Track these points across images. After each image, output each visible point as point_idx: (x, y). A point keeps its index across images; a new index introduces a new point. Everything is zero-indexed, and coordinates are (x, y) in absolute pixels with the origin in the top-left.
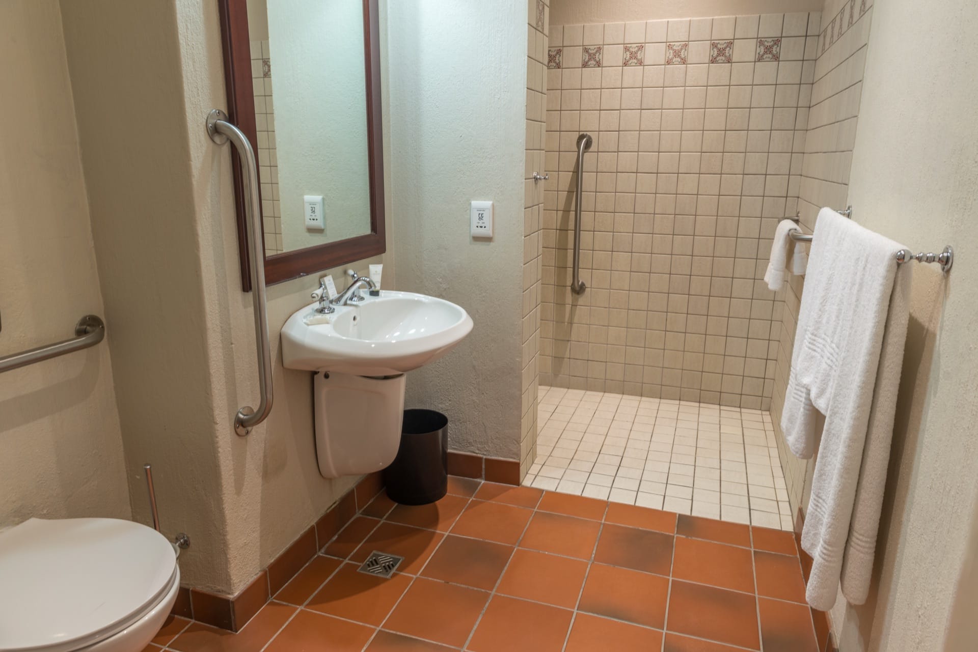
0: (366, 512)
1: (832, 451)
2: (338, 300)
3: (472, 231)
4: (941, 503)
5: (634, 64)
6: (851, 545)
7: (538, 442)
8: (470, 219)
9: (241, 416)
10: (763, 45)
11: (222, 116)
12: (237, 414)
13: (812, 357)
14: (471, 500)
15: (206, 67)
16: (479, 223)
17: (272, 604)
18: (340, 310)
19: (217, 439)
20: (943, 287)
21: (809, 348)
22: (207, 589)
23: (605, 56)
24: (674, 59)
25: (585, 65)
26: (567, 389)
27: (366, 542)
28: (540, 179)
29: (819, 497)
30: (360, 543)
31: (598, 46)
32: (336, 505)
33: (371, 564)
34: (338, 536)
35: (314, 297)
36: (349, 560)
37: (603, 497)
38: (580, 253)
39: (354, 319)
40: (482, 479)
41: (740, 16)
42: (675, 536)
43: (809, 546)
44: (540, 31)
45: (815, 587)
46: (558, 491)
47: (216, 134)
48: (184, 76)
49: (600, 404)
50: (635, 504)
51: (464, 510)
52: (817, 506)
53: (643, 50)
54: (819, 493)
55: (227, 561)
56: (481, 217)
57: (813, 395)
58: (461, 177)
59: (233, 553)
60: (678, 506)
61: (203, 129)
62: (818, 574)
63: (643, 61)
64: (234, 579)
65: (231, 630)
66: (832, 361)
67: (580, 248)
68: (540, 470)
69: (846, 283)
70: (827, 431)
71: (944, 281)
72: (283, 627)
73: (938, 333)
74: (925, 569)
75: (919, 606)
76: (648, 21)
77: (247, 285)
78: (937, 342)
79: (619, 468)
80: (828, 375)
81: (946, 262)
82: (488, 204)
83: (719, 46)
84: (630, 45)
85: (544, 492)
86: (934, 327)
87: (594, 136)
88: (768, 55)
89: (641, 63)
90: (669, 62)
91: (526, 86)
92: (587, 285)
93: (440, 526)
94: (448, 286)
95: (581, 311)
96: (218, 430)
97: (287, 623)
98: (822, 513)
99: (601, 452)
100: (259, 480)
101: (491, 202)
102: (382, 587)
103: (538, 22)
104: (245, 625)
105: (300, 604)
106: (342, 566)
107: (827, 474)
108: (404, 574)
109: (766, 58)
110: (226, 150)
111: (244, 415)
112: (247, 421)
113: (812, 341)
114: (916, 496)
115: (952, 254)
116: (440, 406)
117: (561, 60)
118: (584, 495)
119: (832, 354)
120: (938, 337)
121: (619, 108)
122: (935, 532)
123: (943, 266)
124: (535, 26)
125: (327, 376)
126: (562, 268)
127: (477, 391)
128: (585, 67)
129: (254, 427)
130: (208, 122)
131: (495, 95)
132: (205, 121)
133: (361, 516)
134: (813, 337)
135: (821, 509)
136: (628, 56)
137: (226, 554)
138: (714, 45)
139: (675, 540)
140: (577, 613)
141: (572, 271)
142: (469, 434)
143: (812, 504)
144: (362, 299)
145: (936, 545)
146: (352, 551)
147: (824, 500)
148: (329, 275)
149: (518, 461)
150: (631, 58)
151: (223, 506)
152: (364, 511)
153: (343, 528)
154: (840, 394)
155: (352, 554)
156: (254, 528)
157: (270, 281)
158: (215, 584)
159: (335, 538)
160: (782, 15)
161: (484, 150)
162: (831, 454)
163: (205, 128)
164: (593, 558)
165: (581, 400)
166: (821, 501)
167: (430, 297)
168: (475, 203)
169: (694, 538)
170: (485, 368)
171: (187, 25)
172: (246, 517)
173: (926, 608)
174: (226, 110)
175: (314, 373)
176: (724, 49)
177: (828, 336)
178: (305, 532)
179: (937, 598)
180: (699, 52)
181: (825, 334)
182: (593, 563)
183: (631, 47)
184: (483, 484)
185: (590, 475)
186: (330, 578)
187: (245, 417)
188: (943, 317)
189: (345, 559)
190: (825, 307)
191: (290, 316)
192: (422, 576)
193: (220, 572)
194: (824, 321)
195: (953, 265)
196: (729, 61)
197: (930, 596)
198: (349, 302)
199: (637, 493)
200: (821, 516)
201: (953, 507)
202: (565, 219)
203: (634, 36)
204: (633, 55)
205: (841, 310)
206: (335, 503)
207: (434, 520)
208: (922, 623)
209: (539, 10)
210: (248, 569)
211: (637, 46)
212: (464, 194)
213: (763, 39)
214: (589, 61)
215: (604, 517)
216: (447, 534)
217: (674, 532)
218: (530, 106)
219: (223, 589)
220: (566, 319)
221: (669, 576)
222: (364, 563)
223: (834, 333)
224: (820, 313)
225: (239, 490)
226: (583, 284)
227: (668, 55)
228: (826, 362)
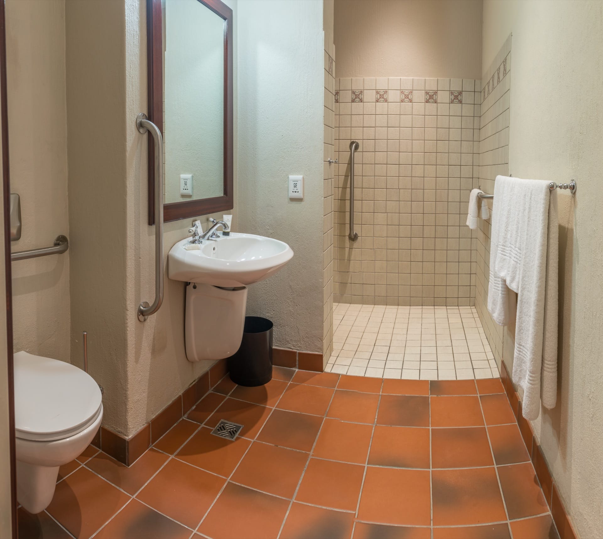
0: (216, 390)
1: (525, 313)
2: (204, 237)
3: (290, 195)
4: (592, 324)
5: (382, 101)
6: (544, 370)
7: (334, 340)
8: (288, 187)
9: (142, 308)
10: (453, 94)
11: (144, 117)
12: (140, 307)
13: (504, 259)
14: (289, 383)
15: (139, 89)
16: (294, 189)
17: (152, 450)
18: (205, 242)
19: (127, 321)
20: (573, 203)
21: (502, 254)
22: (112, 428)
23: (365, 96)
24: (405, 100)
25: (353, 101)
26: (349, 304)
27: (215, 412)
28: (332, 162)
29: (521, 345)
30: (213, 411)
31: (361, 91)
32: (195, 382)
33: (220, 429)
34: (196, 406)
35: (190, 232)
36: (204, 425)
37: (379, 376)
38: (354, 214)
39: (214, 249)
40: (296, 368)
41: (440, 78)
42: (430, 397)
43: (517, 380)
44: (331, 74)
45: (528, 405)
46: (348, 374)
47: (141, 127)
48: (127, 93)
49: (372, 313)
50: (401, 378)
51: (285, 391)
52: (520, 351)
53: (387, 94)
54: (520, 342)
55: (126, 411)
56: (295, 186)
57: (508, 282)
58: (283, 161)
59: (130, 405)
60: (429, 376)
61: (134, 124)
62: (528, 395)
63: (387, 100)
64: (130, 425)
65: (125, 464)
66: (517, 258)
67: (354, 211)
68: (336, 360)
69: (520, 211)
70: (521, 301)
71: (573, 199)
72: (160, 469)
73: (574, 228)
74: (589, 368)
75: (588, 393)
76: (389, 78)
77: (152, 220)
78: (575, 233)
79: (388, 354)
80: (516, 268)
81: (573, 188)
82: (299, 177)
83: (430, 93)
84: (379, 91)
85: (341, 375)
86: (571, 225)
87: (360, 142)
88: (456, 100)
89: (386, 101)
90: (402, 101)
91: (324, 105)
92: (359, 234)
93: (269, 402)
94: (273, 232)
95: (355, 252)
96: (128, 315)
97: (163, 466)
98: (524, 355)
99: (375, 345)
100: (149, 355)
101: (302, 176)
102: (229, 447)
103: (330, 69)
104: (134, 463)
105: (172, 454)
106: (199, 428)
107: (523, 329)
108: (245, 438)
109: (455, 101)
110: (145, 136)
111: (144, 308)
112: (146, 311)
113: (503, 250)
114: (576, 326)
115: (575, 184)
116: (267, 314)
117: (338, 98)
118: (366, 376)
119: (516, 255)
120: (574, 230)
121: (374, 126)
122: (591, 343)
123: (571, 191)
124: (328, 71)
125: (195, 287)
126: (342, 224)
127: (293, 303)
128: (353, 102)
129: (149, 316)
130: (137, 120)
131: (304, 110)
132: (136, 119)
133: (212, 392)
134: (503, 247)
135: (522, 352)
136: (379, 96)
137: (126, 405)
138: (427, 93)
139: (430, 399)
140: (367, 467)
141: (349, 226)
142: (287, 334)
143: (517, 351)
144: (219, 237)
145: (593, 350)
146: (206, 419)
147: (523, 346)
148: (198, 220)
149: (322, 354)
150: (380, 98)
151: (127, 369)
152: (214, 389)
153: (201, 400)
154: (526, 276)
155: (206, 420)
156: (144, 390)
157: (166, 220)
158: (117, 426)
159: (194, 407)
160: (462, 79)
161: (297, 144)
162: (524, 315)
163: (136, 124)
164: (376, 422)
165: (360, 311)
166: (522, 347)
167: (264, 237)
168: (292, 177)
169: (442, 396)
170: (298, 287)
171: (130, 66)
172: (140, 380)
173: (593, 392)
174: (147, 113)
175: (187, 284)
176: (433, 96)
177: (512, 245)
178: (175, 400)
179: (599, 383)
180: (418, 96)
181: (510, 244)
182: (376, 425)
183: (380, 91)
184: (297, 371)
185: (369, 361)
186: (192, 436)
187: (144, 309)
188: (576, 218)
189: (202, 424)
190: (508, 228)
191: (174, 244)
192: (257, 440)
193: (121, 418)
194: (509, 237)
195: (577, 189)
196: (436, 102)
197: (595, 384)
198: (210, 238)
199: (402, 370)
200: (523, 357)
201: (600, 323)
202: (344, 193)
203: (382, 85)
204: (382, 96)
205: (519, 227)
206: (194, 381)
207: (264, 398)
208: (593, 403)
209: (330, 62)
210: (139, 419)
211: (383, 91)
212: (284, 171)
213: (453, 92)
214: (355, 98)
215: (381, 391)
216: (274, 408)
217: (429, 394)
218: (326, 117)
219: (122, 431)
220: (346, 258)
221: (429, 427)
222: (215, 428)
223: (516, 241)
224: (506, 232)
225: (137, 361)
226: (356, 234)
227: (401, 97)
228: (513, 260)
